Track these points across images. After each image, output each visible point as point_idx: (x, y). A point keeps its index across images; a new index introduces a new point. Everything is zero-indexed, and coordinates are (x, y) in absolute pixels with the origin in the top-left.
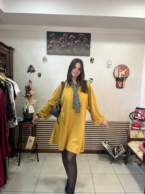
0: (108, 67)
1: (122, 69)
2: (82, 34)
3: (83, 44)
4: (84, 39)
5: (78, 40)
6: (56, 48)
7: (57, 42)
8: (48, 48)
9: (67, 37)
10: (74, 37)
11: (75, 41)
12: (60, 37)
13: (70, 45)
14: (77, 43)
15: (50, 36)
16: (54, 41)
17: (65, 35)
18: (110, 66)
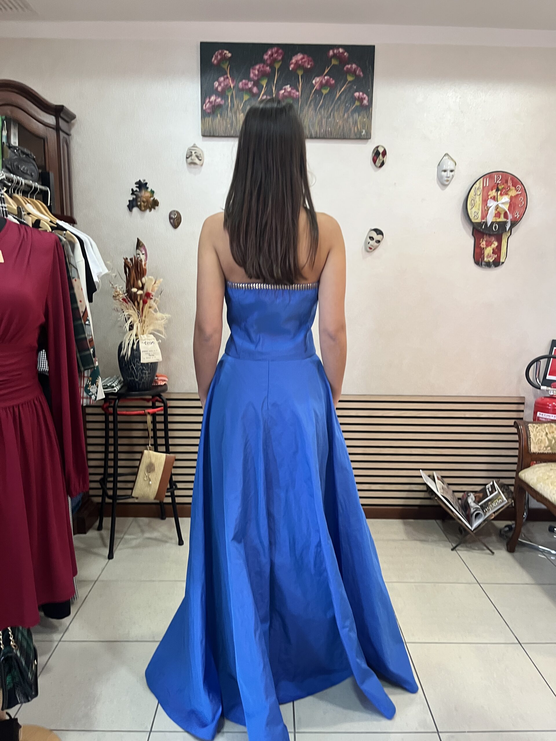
0: (444, 183)
1: (498, 190)
2: (341, 50)
3: (345, 90)
4: (347, 68)
5: (326, 75)
6: (236, 110)
7: (242, 84)
8: (207, 109)
9: (280, 63)
10: (308, 64)
11: (314, 79)
12: (252, 65)
13: (292, 95)
14: (320, 86)
15: (214, 61)
16: (228, 80)
17: (272, 55)
18: (449, 177)
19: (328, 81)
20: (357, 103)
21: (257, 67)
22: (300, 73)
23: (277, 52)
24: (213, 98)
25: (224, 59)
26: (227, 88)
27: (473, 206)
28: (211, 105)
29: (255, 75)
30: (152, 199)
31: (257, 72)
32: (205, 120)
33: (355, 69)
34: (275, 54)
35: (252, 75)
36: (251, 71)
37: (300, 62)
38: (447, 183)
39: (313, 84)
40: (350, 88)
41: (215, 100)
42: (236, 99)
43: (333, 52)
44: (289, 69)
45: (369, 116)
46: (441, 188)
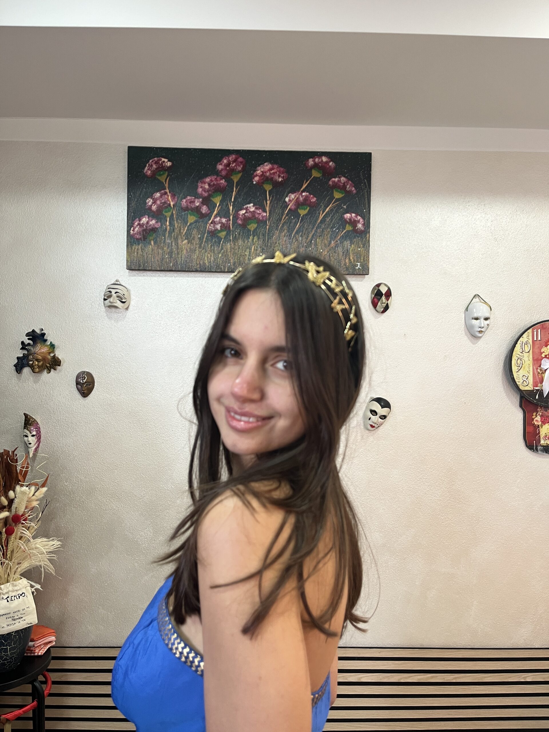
0: (474, 335)
2: (324, 159)
3: (331, 210)
4: (334, 182)
5: (303, 191)
6: (177, 235)
7: (186, 201)
8: (135, 234)
9: (240, 175)
10: (279, 176)
11: (287, 196)
12: (201, 177)
13: (257, 216)
14: (295, 205)
15: (147, 172)
16: (166, 196)
17: (228, 165)
18: (483, 327)
19: (306, 199)
20: (349, 228)
21: (208, 180)
22: (268, 187)
23: (235, 161)
24: (144, 220)
25: (161, 168)
26: (165, 206)
27: (520, 368)
28: (141, 229)
29: (204, 190)
30: (52, 355)
31: (207, 186)
32: (132, 248)
33: (344, 183)
34: (232, 164)
35: (200, 190)
36: (200, 184)
37: (268, 174)
38: (480, 335)
39: (286, 202)
40: (339, 207)
41: (148, 223)
42: (177, 221)
43: (314, 161)
44: (253, 182)
45: (366, 244)
46: (471, 341)
